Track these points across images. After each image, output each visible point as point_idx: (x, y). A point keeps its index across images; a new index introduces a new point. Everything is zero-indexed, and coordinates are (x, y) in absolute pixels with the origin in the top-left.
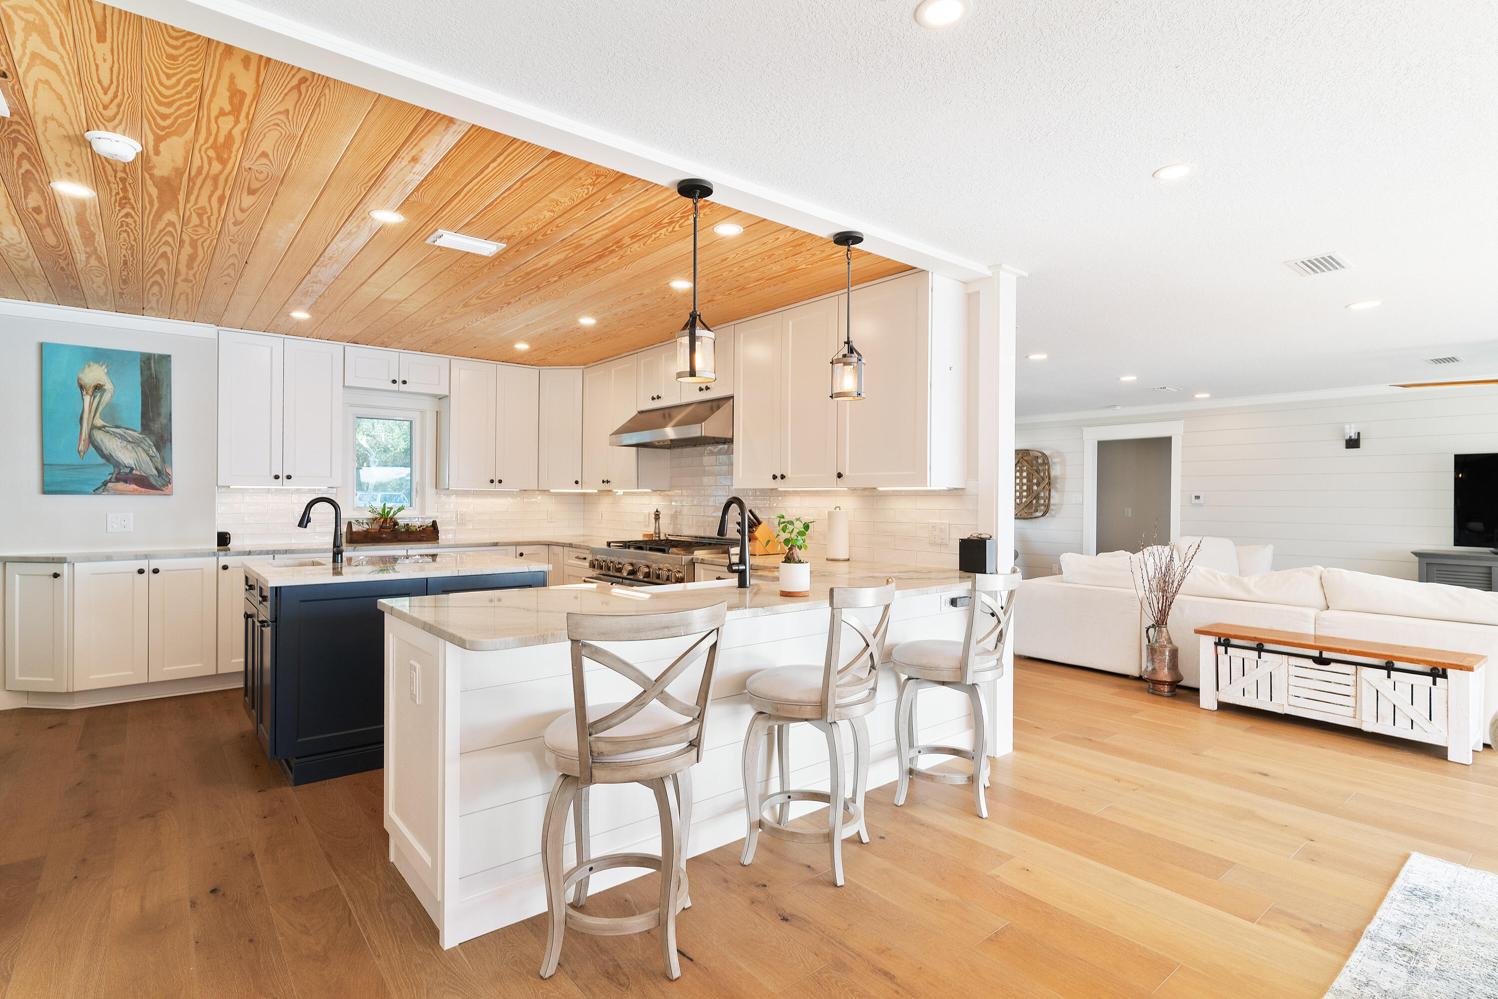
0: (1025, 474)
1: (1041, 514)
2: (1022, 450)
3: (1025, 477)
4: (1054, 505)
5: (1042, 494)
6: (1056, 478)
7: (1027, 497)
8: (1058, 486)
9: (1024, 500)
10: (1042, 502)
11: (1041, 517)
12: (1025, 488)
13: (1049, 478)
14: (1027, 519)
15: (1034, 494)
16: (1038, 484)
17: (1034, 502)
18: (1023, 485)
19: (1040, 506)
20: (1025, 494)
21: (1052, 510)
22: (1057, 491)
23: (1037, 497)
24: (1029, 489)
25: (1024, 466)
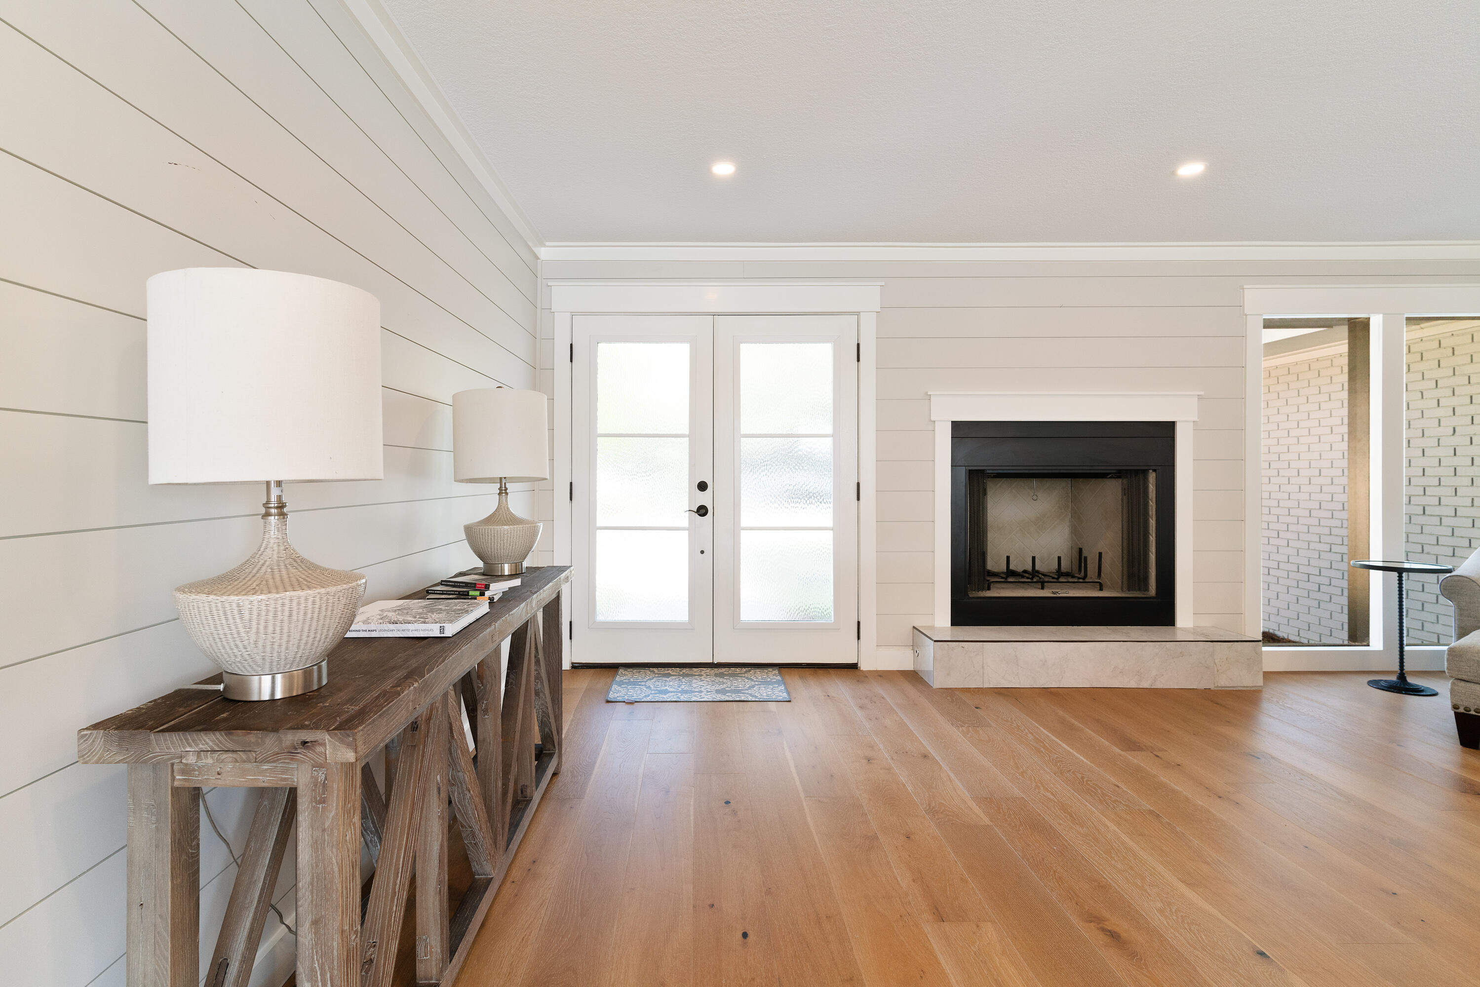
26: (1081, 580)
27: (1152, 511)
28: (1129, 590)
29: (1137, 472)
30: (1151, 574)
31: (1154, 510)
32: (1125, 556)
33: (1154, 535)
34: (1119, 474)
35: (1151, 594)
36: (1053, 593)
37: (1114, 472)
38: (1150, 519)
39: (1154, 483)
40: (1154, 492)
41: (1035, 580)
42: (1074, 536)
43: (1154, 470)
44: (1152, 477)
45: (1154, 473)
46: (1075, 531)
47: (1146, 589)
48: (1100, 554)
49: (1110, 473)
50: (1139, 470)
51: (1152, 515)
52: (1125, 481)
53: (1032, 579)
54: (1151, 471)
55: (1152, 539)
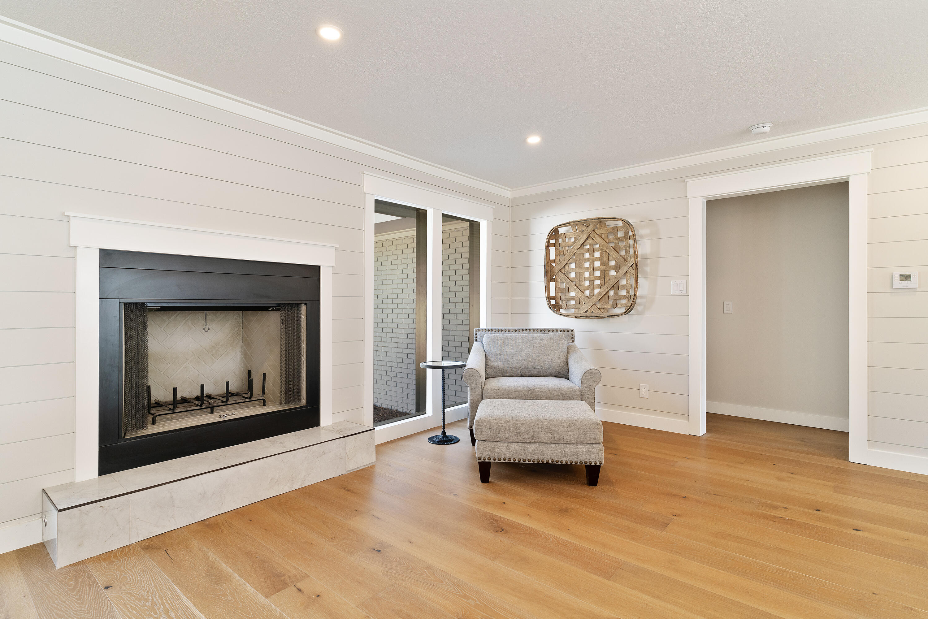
0: (597, 255)
1: (623, 310)
2: (595, 219)
3: (597, 260)
4: (642, 297)
5: (623, 282)
6: (645, 258)
7: (600, 287)
8: (648, 269)
9: (596, 291)
10: (623, 293)
11: (623, 314)
12: (597, 274)
13: (636, 256)
14: (603, 317)
15: (612, 283)
16: (617, 268)
17: (612, 293)
18: (594, 269)
19: (620, 299)
20: (597, 282)
21: (640, 305)
22: (646, 277)
23: (616, 286)
24: (604, 275)
25: (596, 243)
26: (247, 400)
27: (303, 337)
28: (286, 403)
29: (292, 305)
30: (303, 387)
31: (305, 336)
32: (283, 374)
33: (305, 356)
34: (278, 307)
35: (303, 403)
36: (220, 417)
37: (275, 305)
38: (302, 343)
39: (305, 314)
40: (305, 321)
41: (204, 406)
42: (244, 360)
43: (305, 304)
44: (304, 309)
45: (305, 306)
46: (245, 356)
47: (299, 400)
48: (264, 375)
49: (271, 307)
50: (294, 304)
51: (304, 340)
52: (283, 313)
53: (201, 405)
54: (303, 305)
55: (304, 359)
